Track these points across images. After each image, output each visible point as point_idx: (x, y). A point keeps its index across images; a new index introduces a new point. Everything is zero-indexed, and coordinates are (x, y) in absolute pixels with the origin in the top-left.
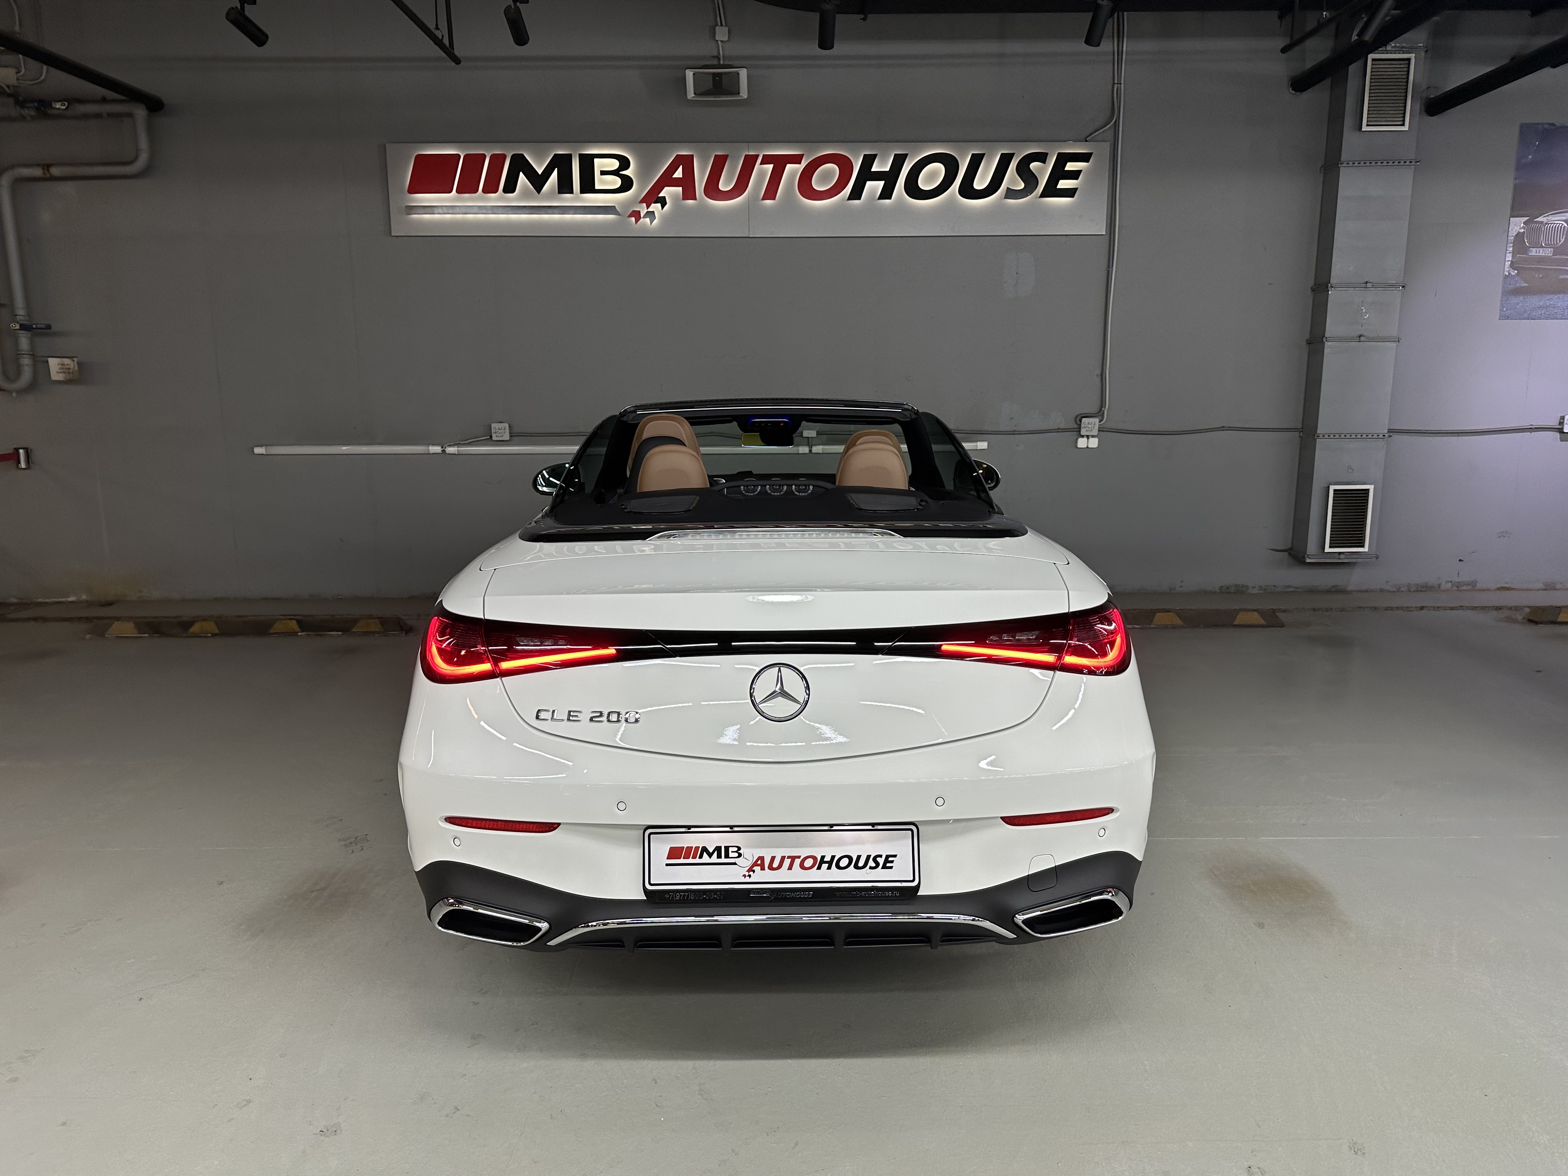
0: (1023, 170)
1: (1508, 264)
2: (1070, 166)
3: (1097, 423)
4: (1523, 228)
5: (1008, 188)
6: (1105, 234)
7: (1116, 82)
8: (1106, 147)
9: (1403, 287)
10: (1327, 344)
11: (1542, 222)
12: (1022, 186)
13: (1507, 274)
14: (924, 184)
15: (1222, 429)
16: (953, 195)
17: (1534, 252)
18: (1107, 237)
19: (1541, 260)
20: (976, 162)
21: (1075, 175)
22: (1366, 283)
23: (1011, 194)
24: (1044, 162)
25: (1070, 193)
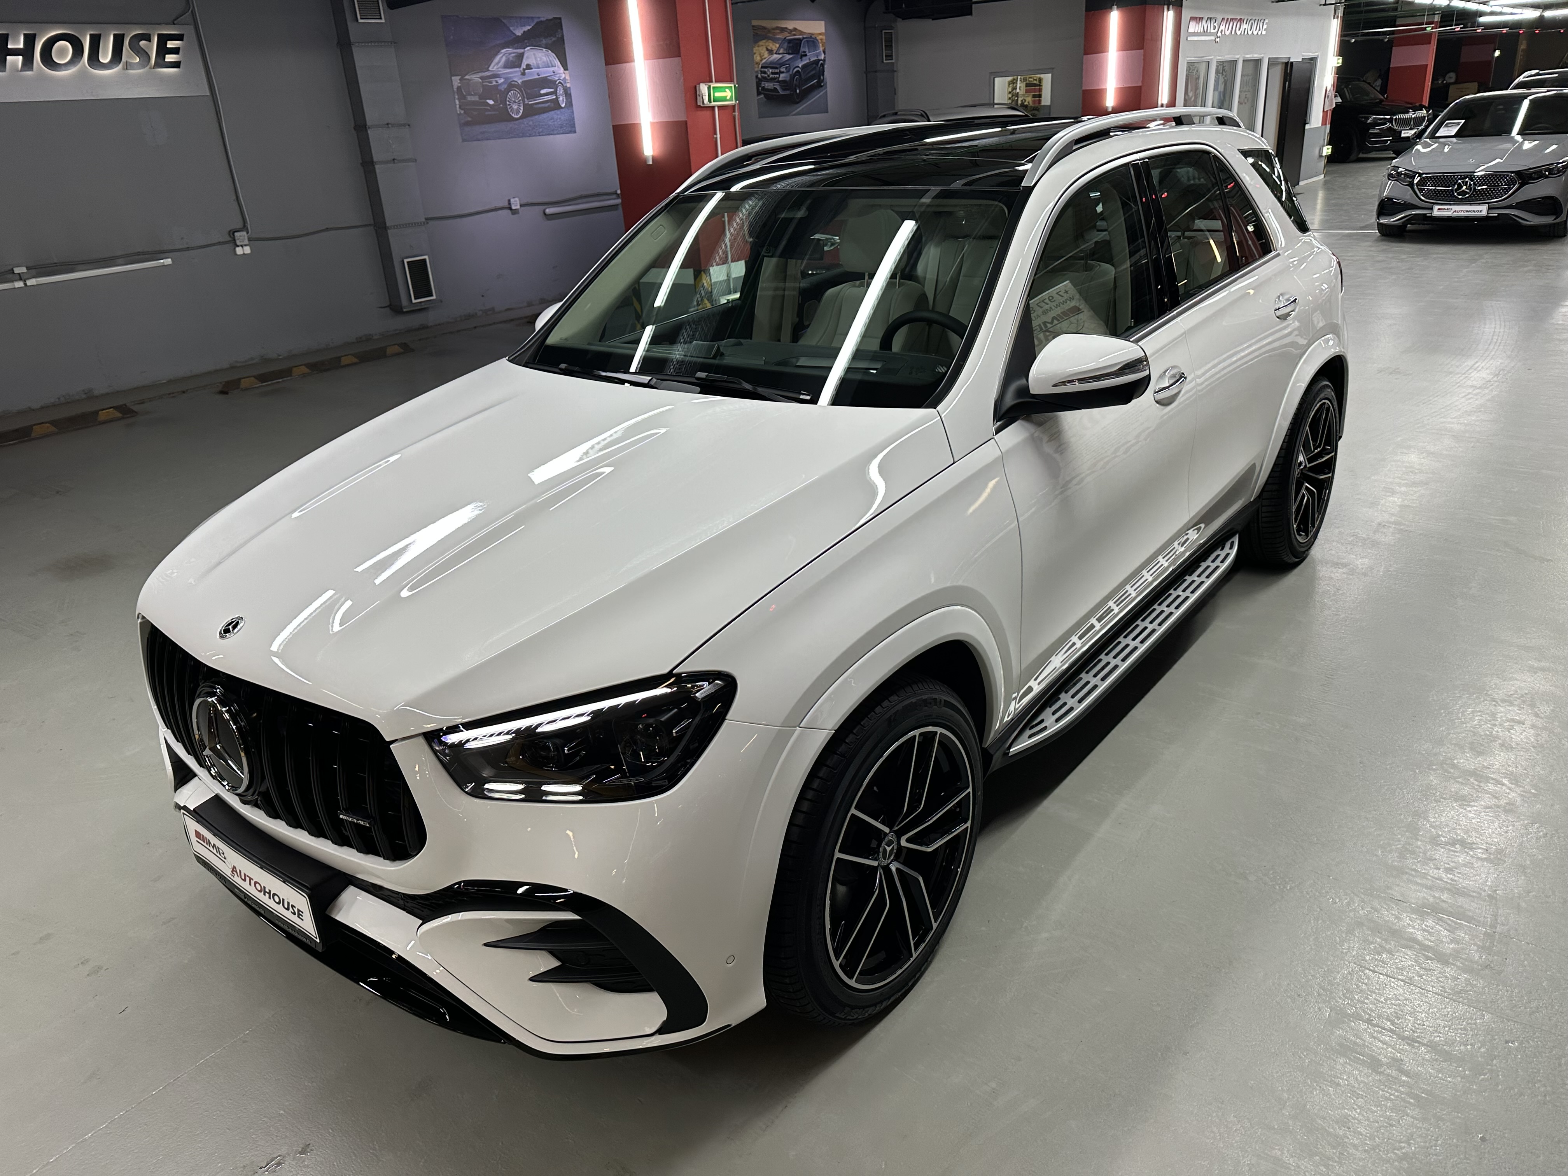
0: (135, 47)
1: (458, 106)
2: (171, 44)
3: (246, 235)
4: (460, 83)
5: (127, 61)
6: (208, 95)
8: (191, 28)
9: (409, 125)
10: (377, 167)
11: (468, 79)
12: (138, 59)
13: (459, 112)
14: (58, 59)
15: (327, 229)
16: (85, 67)
17: (469, 98)
18: (211, 98)
19: (474, 103)
20: (96, 41)
21: (175, 51)
22: (388, 124)
23: (131, 66)
24: (150, 41)
25: (176, 65)
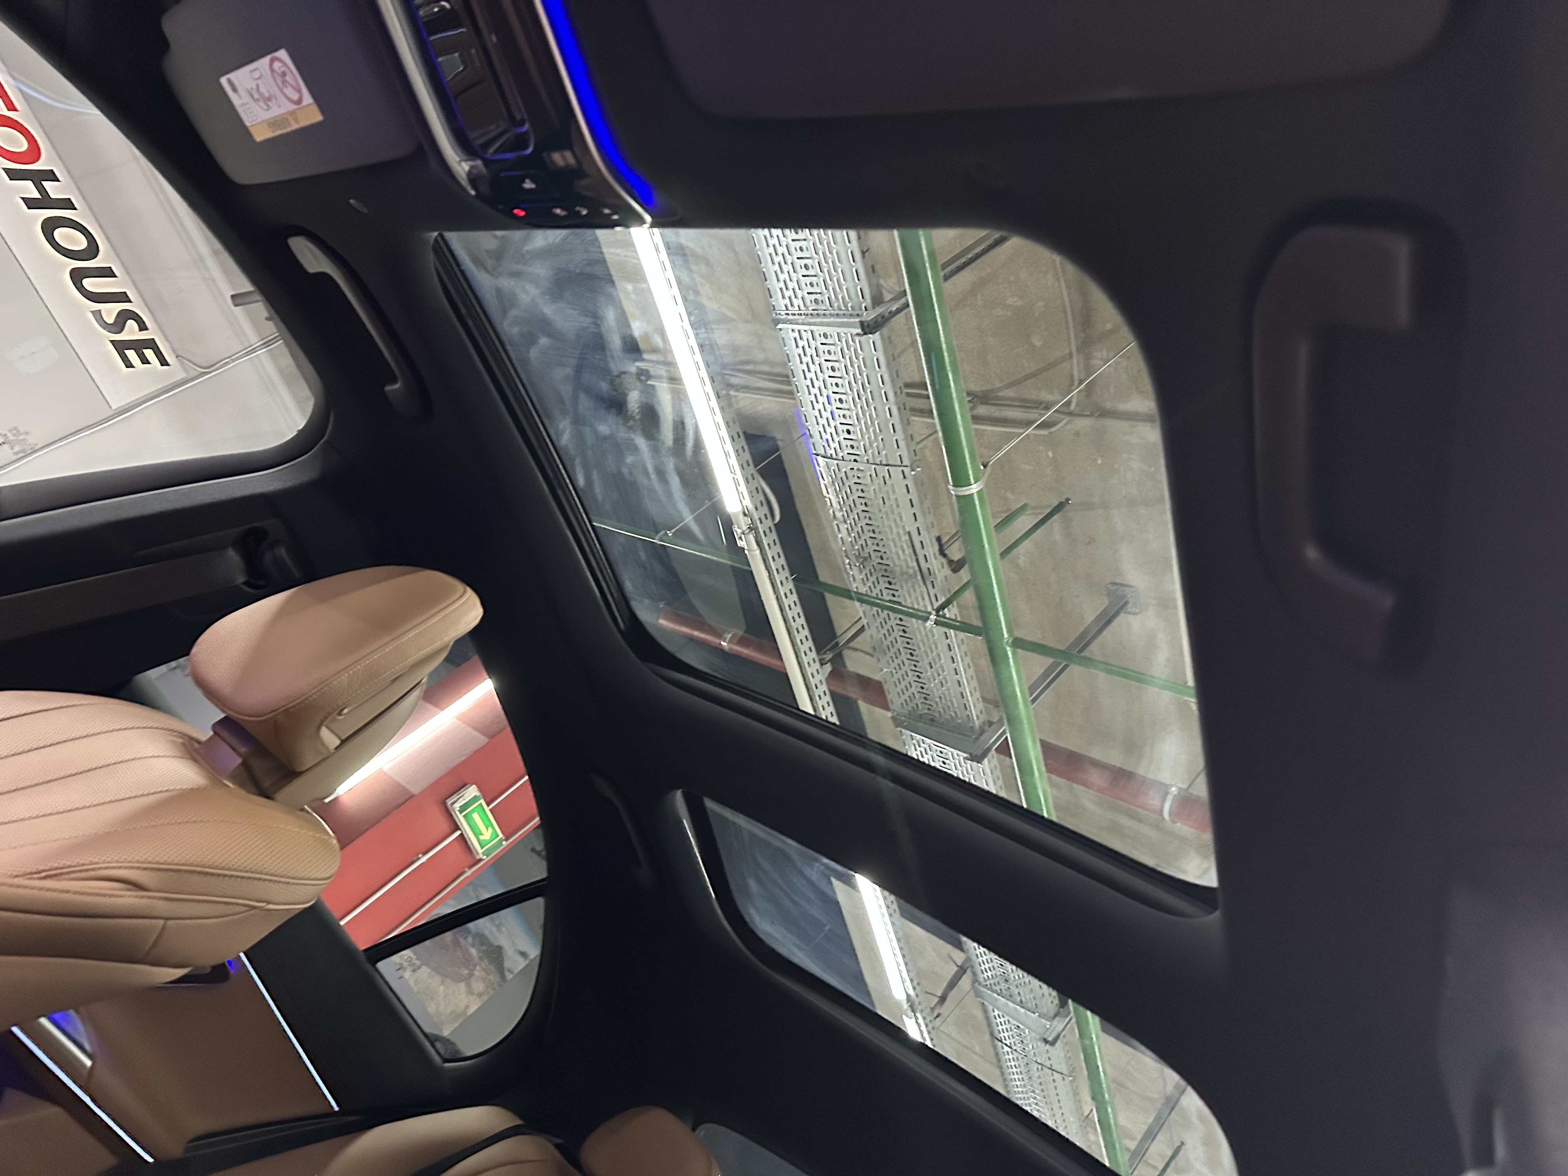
0: (124, 317)
2: (149, 353)
5: (100, 311)
6: (114, 407)
7: (233, 358)
8: (181, 375)
12: (110, 320)
14: (59, 234)
16: (66, 265)
18: (110, 413)
20: (107, 273)
21: (145, 361)
23: (98, 314)
24: (140, 330)
25: (129, 365)
